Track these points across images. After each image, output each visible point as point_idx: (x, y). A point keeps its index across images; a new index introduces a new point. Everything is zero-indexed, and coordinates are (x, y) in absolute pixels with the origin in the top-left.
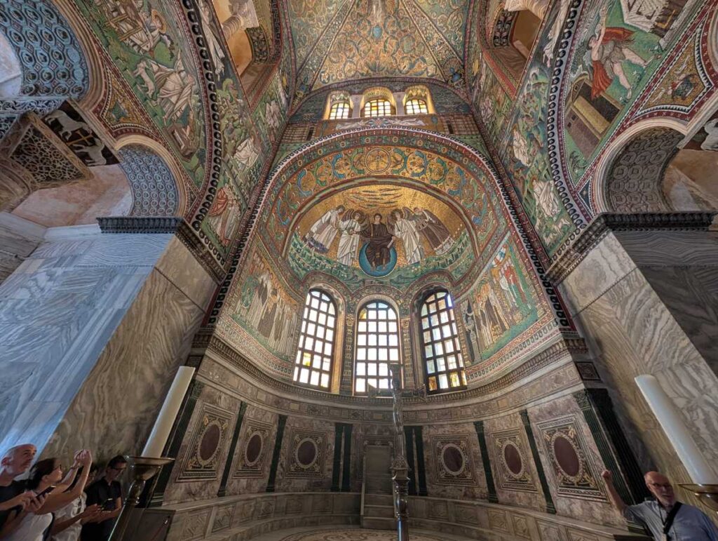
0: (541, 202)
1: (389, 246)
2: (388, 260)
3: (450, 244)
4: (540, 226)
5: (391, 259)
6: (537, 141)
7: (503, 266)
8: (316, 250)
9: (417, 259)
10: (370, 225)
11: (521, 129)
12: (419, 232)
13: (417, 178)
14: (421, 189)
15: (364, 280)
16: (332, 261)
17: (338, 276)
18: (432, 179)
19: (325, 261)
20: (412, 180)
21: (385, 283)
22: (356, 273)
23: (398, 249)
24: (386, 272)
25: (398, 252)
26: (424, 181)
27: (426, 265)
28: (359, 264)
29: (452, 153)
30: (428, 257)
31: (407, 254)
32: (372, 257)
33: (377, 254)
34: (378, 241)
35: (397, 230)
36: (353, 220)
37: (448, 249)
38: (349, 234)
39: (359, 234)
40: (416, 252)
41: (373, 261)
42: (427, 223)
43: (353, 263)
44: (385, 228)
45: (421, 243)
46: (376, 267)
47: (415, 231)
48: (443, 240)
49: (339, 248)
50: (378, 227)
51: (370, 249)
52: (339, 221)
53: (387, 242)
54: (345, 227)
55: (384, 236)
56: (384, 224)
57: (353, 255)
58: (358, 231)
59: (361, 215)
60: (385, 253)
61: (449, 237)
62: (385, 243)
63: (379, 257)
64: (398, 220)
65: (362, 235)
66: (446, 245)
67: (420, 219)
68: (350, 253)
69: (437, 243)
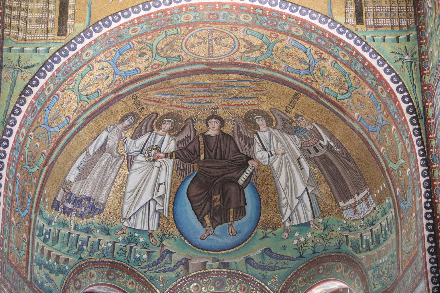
1: (241, 181)
2: (241, 211)
3: (368, 205)
5: (250, 208)
8: (79, 216)
9: (306, 216)
10: (196, 138)
12: (308, 159)
13: (297, 76)
14: (307, 93)
15: (188, 259)
16: (112, 228)
17: (129, 259)
18: (326, 87)
19: (98, 231)
20: (286, 75)
21: (233, 266)
22: (168, 244)
23: (263, 188)
24: (236, 239)
25: (263, 196)
26: (311, 84)
27: (323, 234)
28: (175, 223)
29: (359, 67)
30: (326, 217)
31: (284, 201)
32: (204, 203)
33: (215, 197)
34: (216, 170)
35: (260, 149)
36: (158, 133)
37: (365, 215)
38: (149, 161)
39: (171, 158)
40: (302, 200)
41: (206, 215)
42: (324, 148)
43: (160, 223)
44: (232, 142)
45: (313, 183)
46: (214, 229)
47: (299, 156)
48: (356, 191)
49: (128, 195)
50: (215, 141)
51: (197, 186)
52: (126, 142)
53: (237, 172)
54: (140, 148)
55: (229, 158)
56: (228, 135)
57: (160, 203)
58: (169, 152)
59: (174, 121)
60: (233, 195)
61: (366, 192)
62: (232, 174)
63: (220, 206)
64: (261, 130)
65: (178, 160)
66: (361, 204)
67: (309, 137)
68: (151, 203)
69: (344, 192)
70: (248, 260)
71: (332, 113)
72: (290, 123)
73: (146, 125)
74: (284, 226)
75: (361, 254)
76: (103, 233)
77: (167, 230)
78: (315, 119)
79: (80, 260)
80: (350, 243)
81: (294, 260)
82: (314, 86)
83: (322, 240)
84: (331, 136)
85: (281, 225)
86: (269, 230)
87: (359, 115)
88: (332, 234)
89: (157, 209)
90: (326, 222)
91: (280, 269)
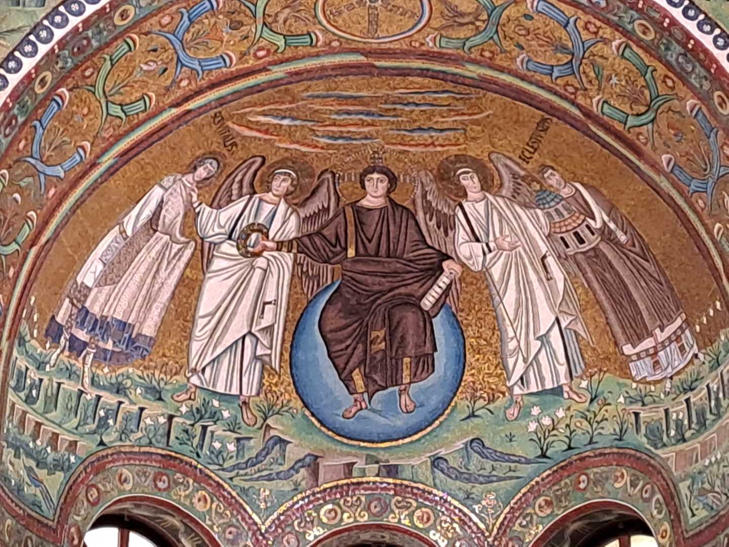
1: (427, 303)
2: (425, 363)
3: (682, 349)
5: (442, 358)
8: (103, 356)
9: (556, 374)
10: (341, 212)
12: (563, 259)
13: (546, 80)
14: (563, 116)
15: (317, 457)
16: (168, 387)
17: (200, 452)
18: (605, 102)
19: (139, 391)
20: (523, 78)
21: (407, 474)
22: (278, 426)
23: (470, 318)
24: (414, 419)
25: (469, 332)
26: (573, 97)
27: (588, 411)
28: (294, 383)
29: (674, 54)
30: (596, 377)
31: (512, 345)
32: (352, 346)
33: (374, 334)
34: (377, 279)
35: (467, 238)
36: (264, 198)
37: (675, 371)
38: (245, 254)
39: (289, 251)
40: (549, 342)
41: (355, 369)
42: (596, 235)
43: (264, 381)
44: (411, 222)
45: (571, 307)
46: (370, 399)
47: (544, 252)
48: (659, 323)
49: (201, 322)
50: (377, 218)
51: (340, 311)
52: (199, 213)
53: (419, 284)
54: (227, 229)
55: (405, 256)
56: (404, 207)
57: (265, 343)
58: (286, 239)
59: (297, 175)
60: (411, 332)
61: (679, 322)
62: (409, 287)
63: (384, 351)
64: (469, 199)
65: (303, 255)
66: (668, 349)
67: (565, 213)
68: (247, 340)
69: (633, 324)
70: (436, 461)
71: (614, 158)
72: (529, 185)
73: (241, 181)
74: (511, 395)
75: (666, 450)
76: (149, 396)
77: (278, 398)
78: (580, 172)
79: (101, 448)
80: (643, 428)
81: (528, 462)
82: (580, 100)
83: (585, 423)
84: (611, 209)
85: (503, 394)
86: (481, 403)
87: (671, 159)
88: (606, 411)
89: (259, 352)
90: (594, 386)
91: (500, 479)
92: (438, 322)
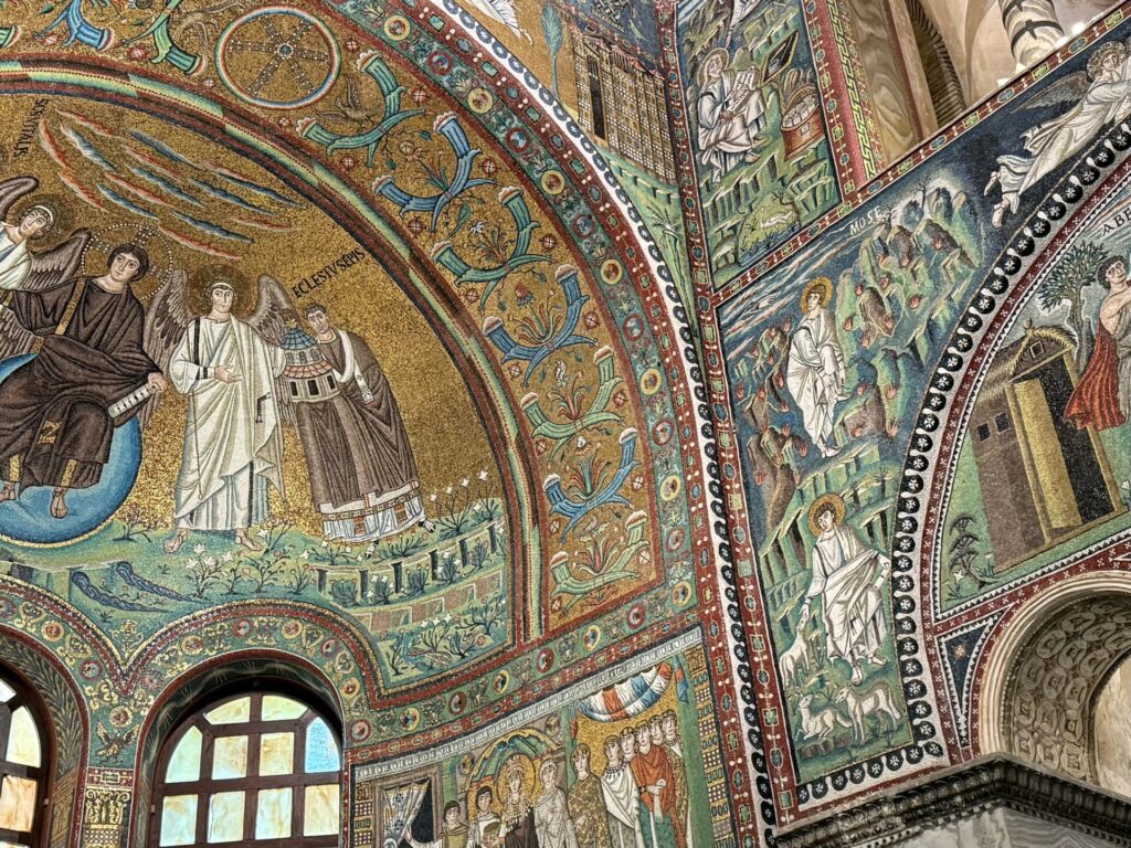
0: (830, 595)
1: (116, 410)
2: (90, 471)
3: (401, 517)
4: (798, 665)
5: (109, 471)
6: (879, 400)
7: (634, 732)
9: (233, 516)
11: (841, 318)
12: (282, 404)
13: (393, 209)
14: (383, 255)
18: (450, 249)
20: (370, 203)
21: (41, 580)
23: (155, 438)
24: (62, 525)
25: (149, 453)
26: (413, 236)
27: (261, 559)
29: (575, 213)
30: (279, 528)
31: (191, 478)
32: (21, 428)
33: (48, 424)
34: (74, 368)
35: (187, 356)
36: (9, 230)
37: (384, 536)
40: (233, 484)
41: (15, 455)
42: (336, 389)
44: (138, 319)
45: (272, 454)
46: (22, 490)
47: (265, 393)
48: (376, 487)
50: (105, 303)
51: (22, 387)
53: (116, 388)
55: (114, 353)
56: (138, 302)
59: (55, 221)
60: (87, 434)
61: (407, 489)
62: (104, 387)
63: (52, 445)
64: (210, 316)
65: (12, 312)
66: (380, 514)
67: (310, 359)
69: (342, 485)
70: (76, 576)
72: (286, 320)
74: (176, 527)
75: (358, 609)
78: (355, 321)
80: (328, 587)
81: (178, 598)
82: (421, 241)
83: (255, 572)
84: (370, 365)
86: (139, 527)
87: (498, 322)
88: (284, 563)
90: (275, 537)
91: (143, 609)
92: (118, 432)
